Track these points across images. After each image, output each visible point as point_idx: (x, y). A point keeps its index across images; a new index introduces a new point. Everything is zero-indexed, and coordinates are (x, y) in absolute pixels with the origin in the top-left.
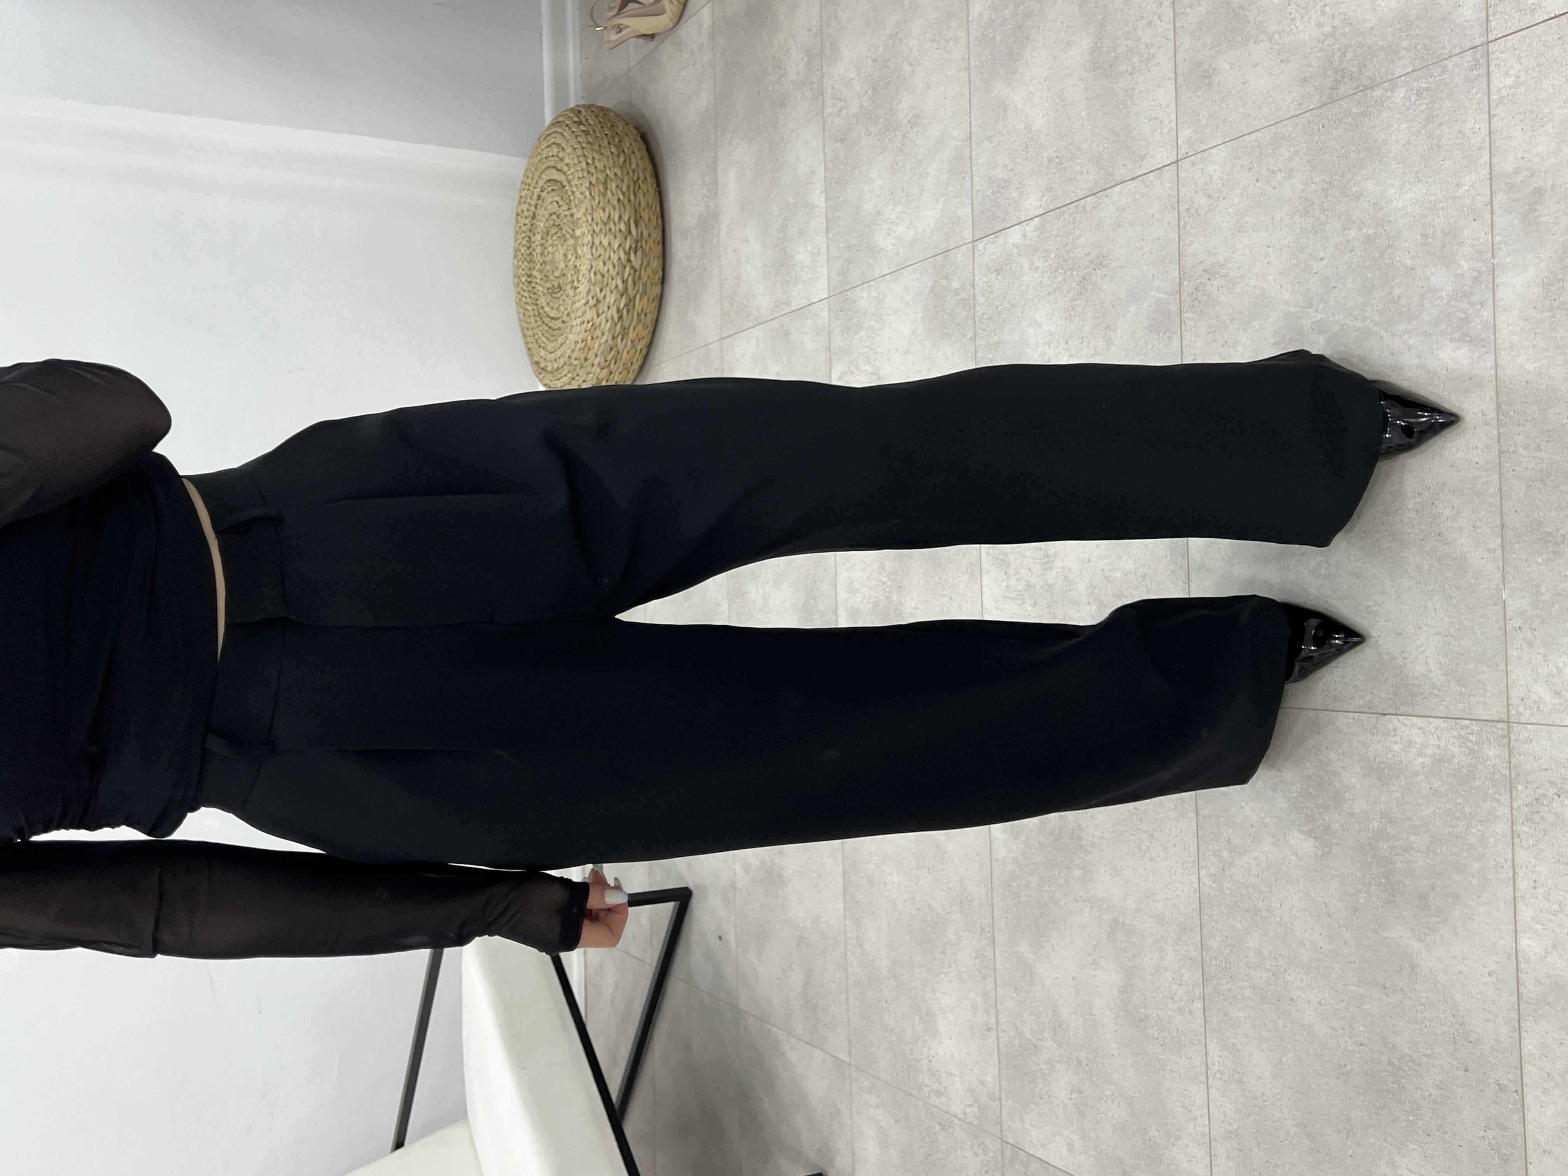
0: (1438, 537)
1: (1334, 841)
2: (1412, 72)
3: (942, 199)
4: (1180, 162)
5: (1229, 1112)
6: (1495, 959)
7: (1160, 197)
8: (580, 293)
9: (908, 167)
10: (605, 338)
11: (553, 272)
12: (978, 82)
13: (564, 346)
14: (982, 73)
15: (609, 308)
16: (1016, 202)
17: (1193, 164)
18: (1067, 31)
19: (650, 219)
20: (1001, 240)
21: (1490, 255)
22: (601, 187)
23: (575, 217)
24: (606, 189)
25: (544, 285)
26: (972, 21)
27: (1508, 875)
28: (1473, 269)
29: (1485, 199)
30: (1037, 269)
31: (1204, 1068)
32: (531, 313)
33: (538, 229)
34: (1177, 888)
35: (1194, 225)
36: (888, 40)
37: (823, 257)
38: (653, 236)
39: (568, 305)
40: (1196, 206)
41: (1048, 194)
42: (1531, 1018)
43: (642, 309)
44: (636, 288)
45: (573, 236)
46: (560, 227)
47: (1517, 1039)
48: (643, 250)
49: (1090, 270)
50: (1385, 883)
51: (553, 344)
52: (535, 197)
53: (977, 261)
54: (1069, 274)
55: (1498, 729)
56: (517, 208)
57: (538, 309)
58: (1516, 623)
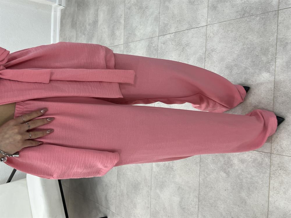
1: (230, 174)
2: (261, 14)
3: (152, 26)
4: (207, 26)
6: (264, 202)
7: (202, 33)
12: (162, 1)
16: (169, 29)
17: (210, 27)
21: (275, 55)
27: (268, 185)
28: (271, 57)
29: (275, 43)
34: (194, 181)
35: (210, 40)
37: (123, 35)
40: (210, 36)
41: (177, 28)
42: (270, 215)
49: (185, 46)
50: (241, 184)
53: (159, 41)
54: (180, 46)
55: (269, 155)
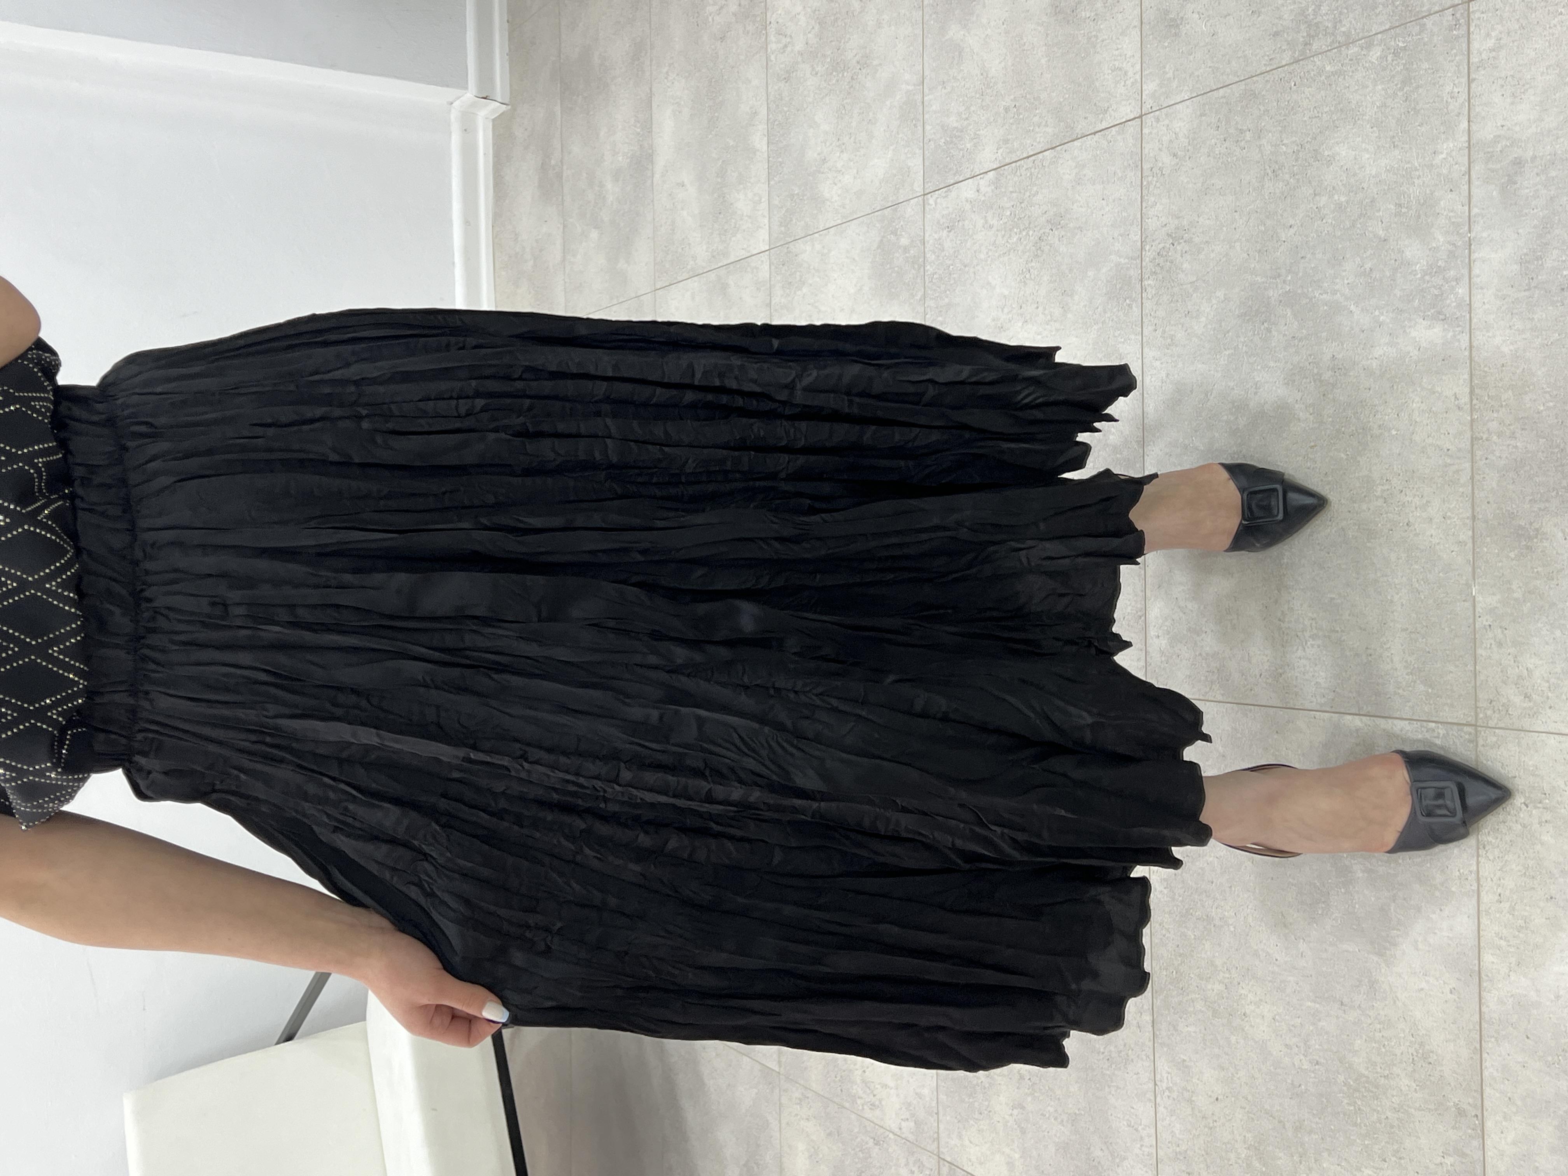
0: (1406, 528)
5: (1178, 1132)
6: (1457, 976)
7: (1122, 154)
9: (857, 111)
14: (935, 13)
16: (970, 153)
17: (1158, 120)
20: (953, 194)
21: (1466, 228)
27: (1473, 888)
28: (1449, 242)
29: (1463, 169)
30: (991, 227)
31: (1152, 1085)
35: (1158, 185)
37: (764, 205)
40: (1159, 165)
42: (1493, 1040)
47: (1478, 1061)
49: (1047, 231)
50: (1345, 894)
53: (928, 216)
55: (1465, 733)
58: (1484, 621)
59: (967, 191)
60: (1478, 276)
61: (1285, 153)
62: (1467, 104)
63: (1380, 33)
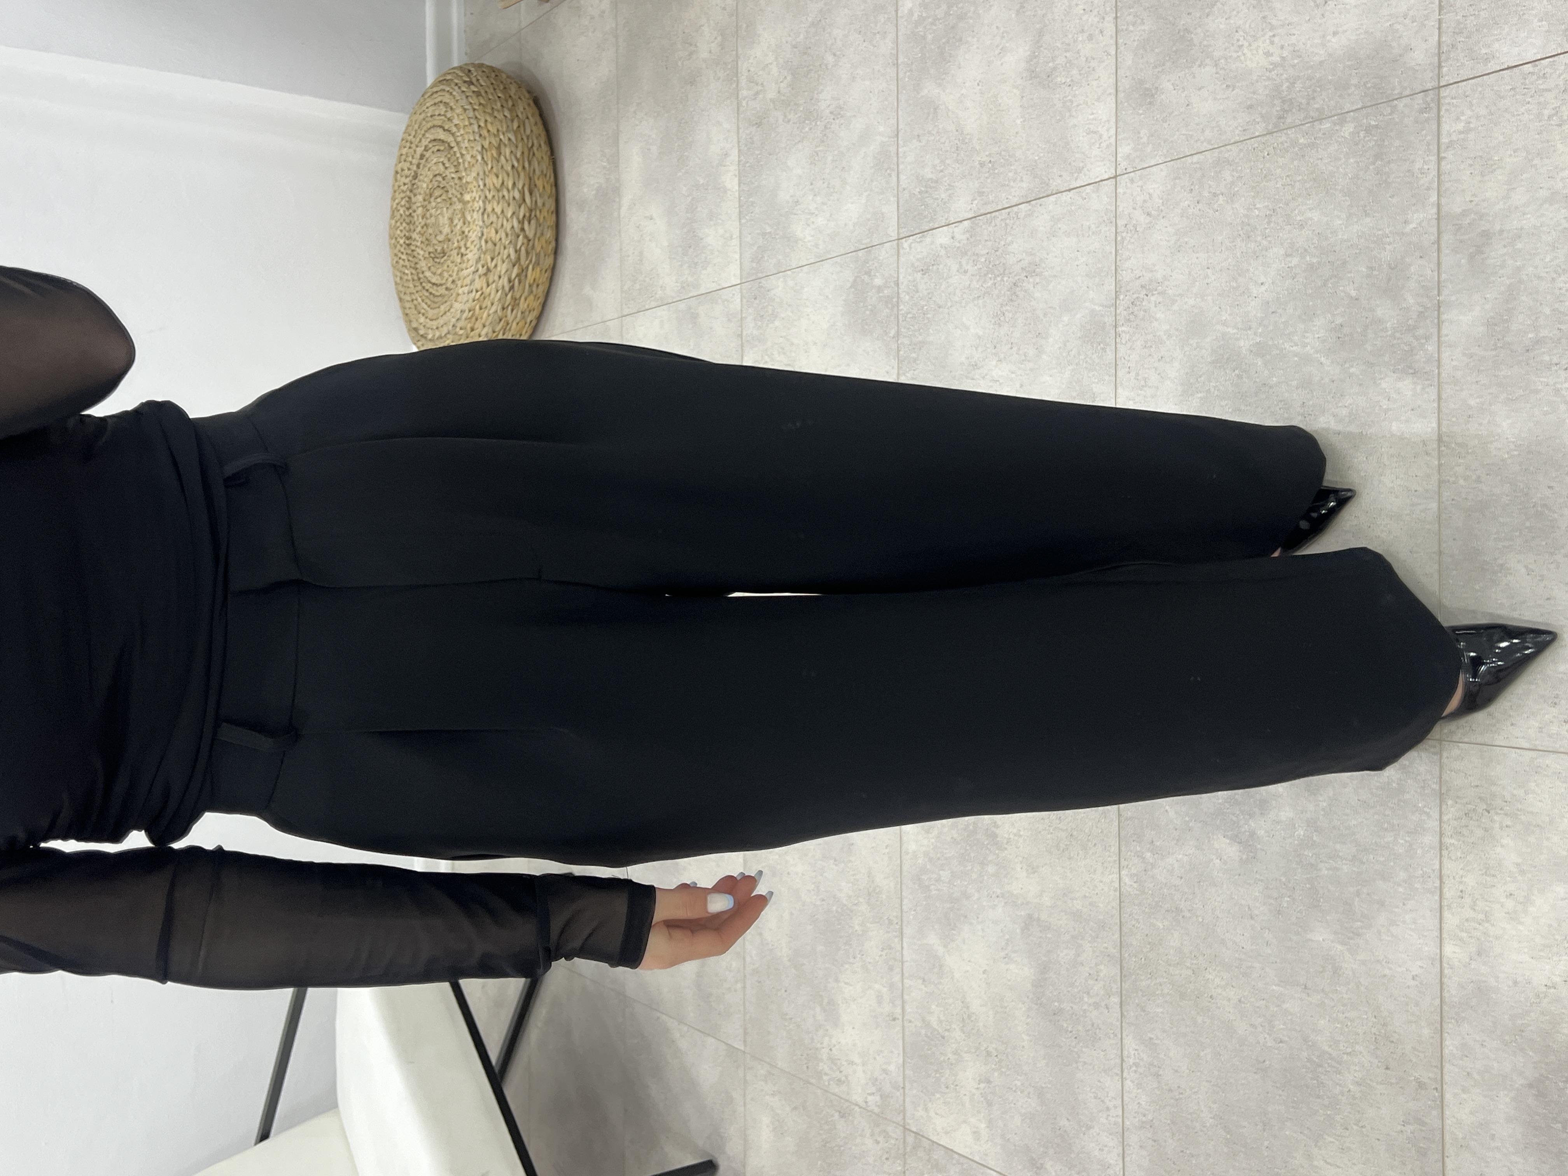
1: (1259, 846)
2: (1362, 108)
3: (866, 194)
4: (1118, 178)
5: (1143, 1103)
6: (1419, 963)
8: (468, 260)
9: (830, 158)
10: (494, 309)
11: (436, 236)
12: (907, 79)
13: (448, 314)
14: (911, 70)
15: (500, 277)
17: (1132, 181)
18: (1003, 37)
19: (544, 187)
20: (928, 240)
21: (1436, 292)
22: (494, 152)
23: (464, 181)
24: (500, 154)
25: (424, 248)
26: (902, 17)
30: (966, 272)
31: (1118, 1061)
32: (410, 277)
33: (419, 190)
34: (1096, 886)
35: (1132, 240)
36: (810, 27)
38: (547, 206)
39: (453, 272)
40: (1134, 222)
41: (978, 198)
43: (534, 280)
44: (529, 258)
45: (460, 201)
46: (445, 189)
47: (1439, 1040)
48: (537, 220)
50: (1310, 889)
51: (435, 311)
52: (418, 156)
53: (902, 259)
54: (999, 279)
55: (1430, 746)
56: (396, 165)
57: (418, 273)
59: (942, 237)
60: (1447, 335)
61: (1258, 216)
62: (1436, 179)
63: (1352, 111)
